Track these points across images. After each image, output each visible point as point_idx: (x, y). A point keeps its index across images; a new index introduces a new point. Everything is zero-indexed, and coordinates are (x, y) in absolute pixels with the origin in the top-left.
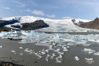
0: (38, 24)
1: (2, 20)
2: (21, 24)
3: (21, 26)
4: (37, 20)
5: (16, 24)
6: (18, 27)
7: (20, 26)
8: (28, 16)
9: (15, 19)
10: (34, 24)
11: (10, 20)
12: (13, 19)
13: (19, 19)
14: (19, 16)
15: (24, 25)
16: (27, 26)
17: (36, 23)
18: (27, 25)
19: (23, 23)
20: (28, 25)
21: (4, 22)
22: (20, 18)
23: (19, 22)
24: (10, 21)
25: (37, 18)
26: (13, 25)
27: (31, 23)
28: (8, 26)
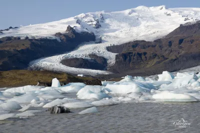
0: (192, 41)
1: (19, 38)
2: (109, 49)
3: (112, 57)
4: (183, 22)
5: (84, 51)
6: (96, 62)
7: (104, 60)
8: (140, 8)
9: (78, 26)
10: (170, 44)
11: (59, 34)
12: (69, 28)
13: (98, 26)
14: (98, 13)
15: (124, 51)
16: (140, 55)
17: (180, 36)
18: (139, 50)
19: (115, 42)
20: (143, 51)
21: (28, 45)
22: (103, 18)
23: (100, 41)
24: (55, 41)
25: (186, 12)
26: (73, 54)
27: (158, 41)
28: (49, 64)
